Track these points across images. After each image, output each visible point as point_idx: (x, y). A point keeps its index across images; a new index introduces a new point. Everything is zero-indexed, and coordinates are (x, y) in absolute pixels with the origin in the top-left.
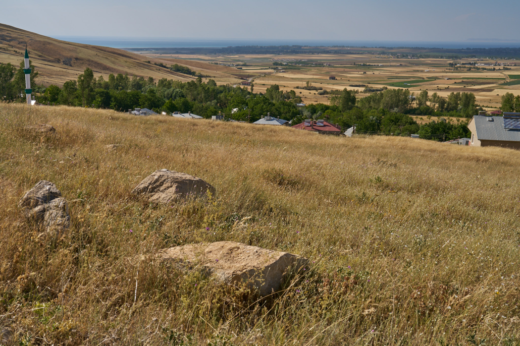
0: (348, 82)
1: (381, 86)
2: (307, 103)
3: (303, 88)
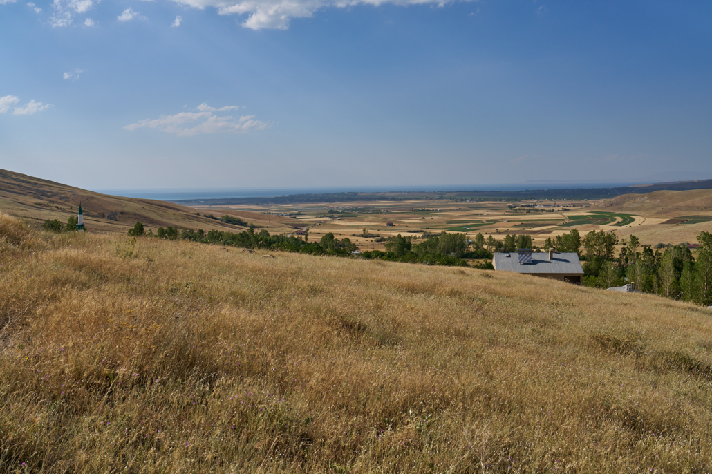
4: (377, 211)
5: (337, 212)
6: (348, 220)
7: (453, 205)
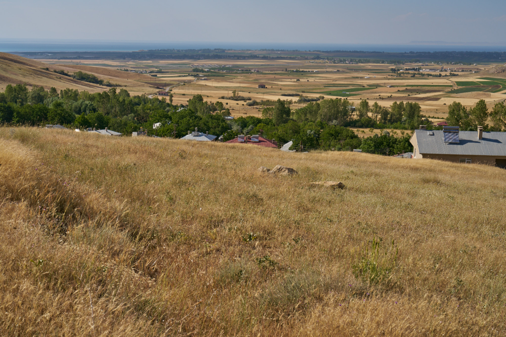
0: (280, 91)
1: (318, 96)
2: (235, 115)
3: (229, 99)
4: (247, 71)
5: (202, 71)
6: (216, 80)
7: (330, 67)
